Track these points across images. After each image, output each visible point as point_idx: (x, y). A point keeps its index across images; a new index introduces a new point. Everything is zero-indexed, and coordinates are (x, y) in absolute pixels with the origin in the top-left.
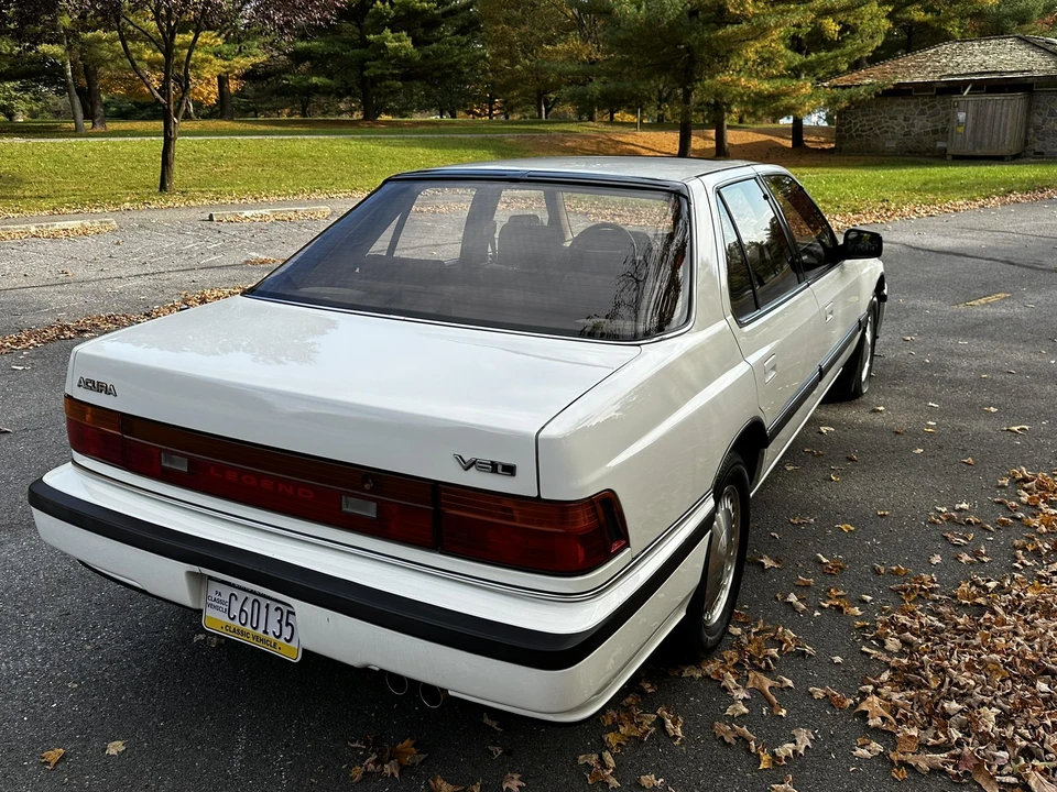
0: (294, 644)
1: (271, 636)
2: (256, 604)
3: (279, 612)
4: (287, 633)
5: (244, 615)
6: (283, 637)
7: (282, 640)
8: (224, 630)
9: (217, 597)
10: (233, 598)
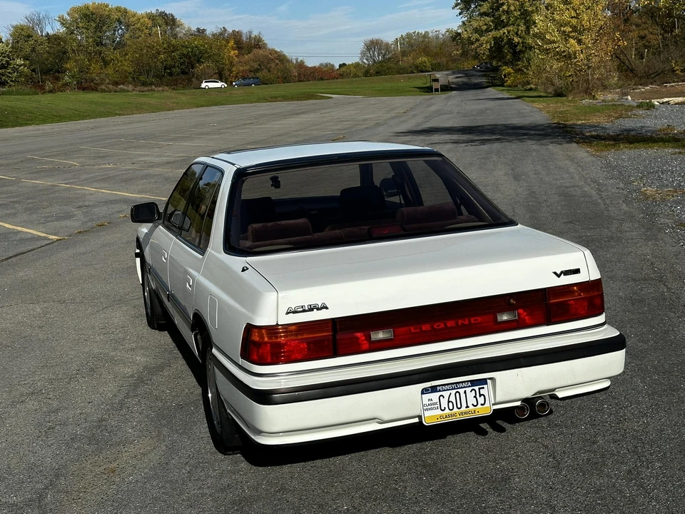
0: (487, 404)
1: (471, 407)
2: (457, 394)
3: (473, 391)
4: (481, 400)
5: (450, 404)
6: (479, 404)
7: (479, 406)
8: (439, 420)
9: (430, 402)
10: (441, 397)
